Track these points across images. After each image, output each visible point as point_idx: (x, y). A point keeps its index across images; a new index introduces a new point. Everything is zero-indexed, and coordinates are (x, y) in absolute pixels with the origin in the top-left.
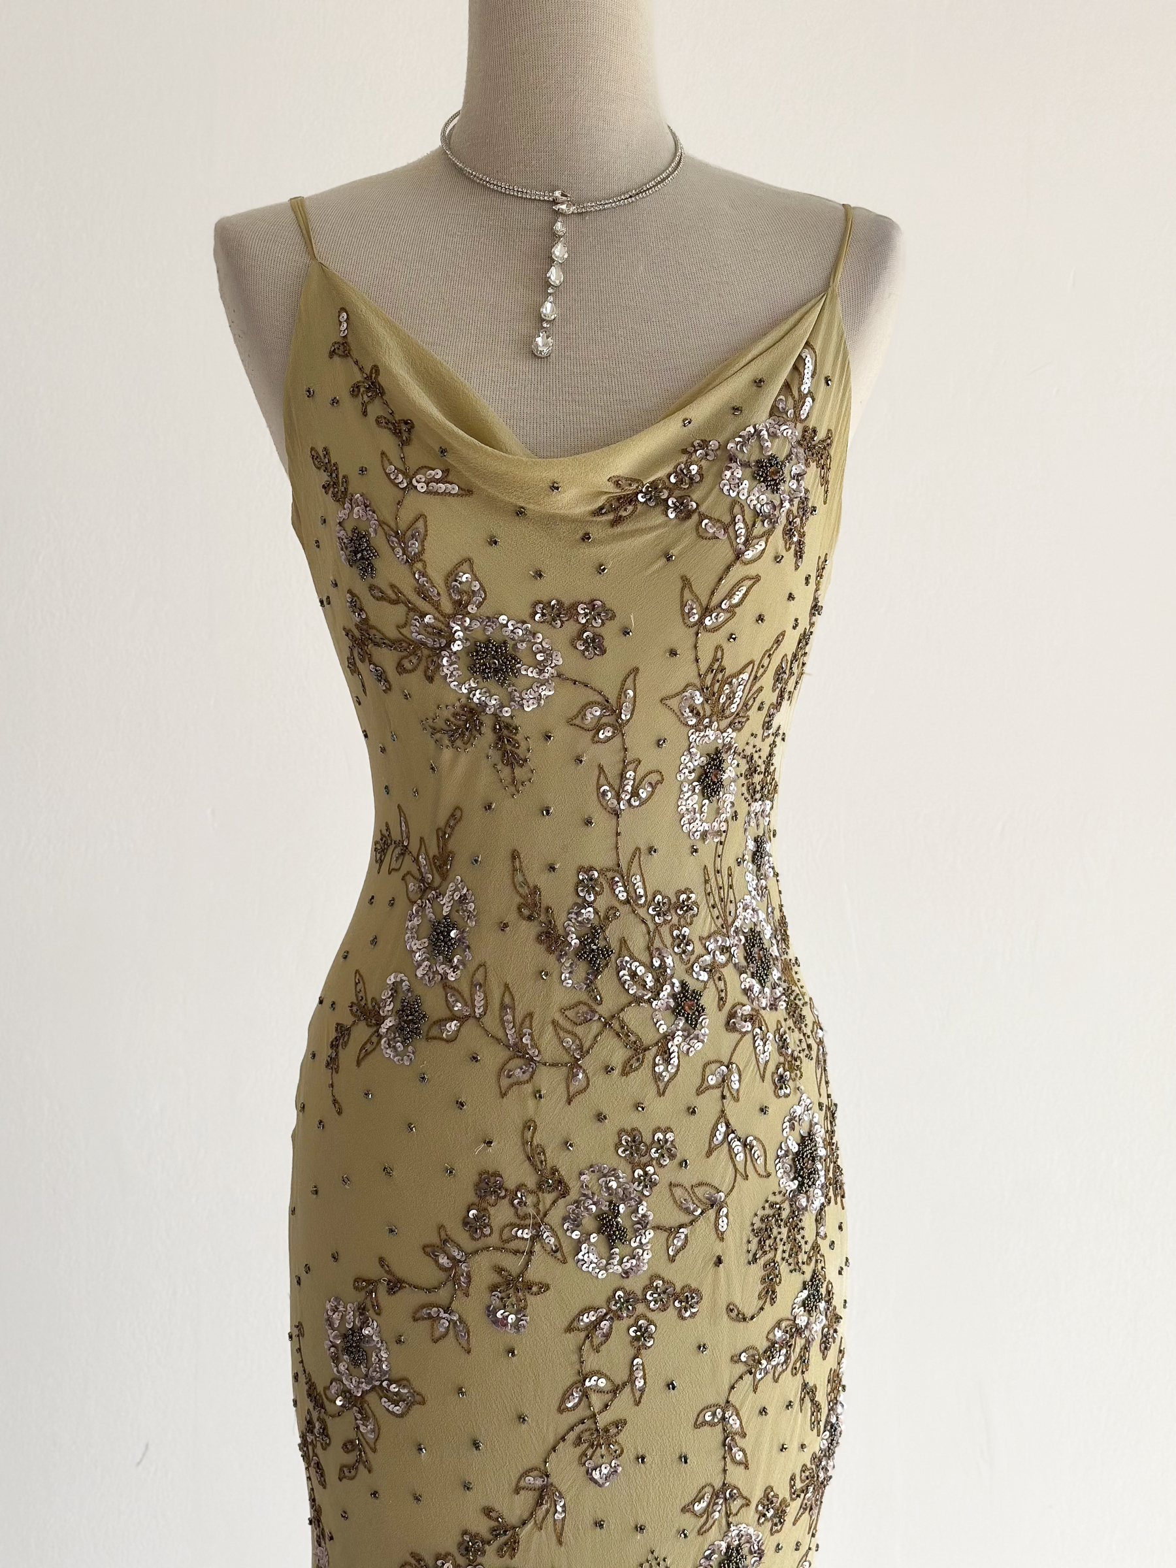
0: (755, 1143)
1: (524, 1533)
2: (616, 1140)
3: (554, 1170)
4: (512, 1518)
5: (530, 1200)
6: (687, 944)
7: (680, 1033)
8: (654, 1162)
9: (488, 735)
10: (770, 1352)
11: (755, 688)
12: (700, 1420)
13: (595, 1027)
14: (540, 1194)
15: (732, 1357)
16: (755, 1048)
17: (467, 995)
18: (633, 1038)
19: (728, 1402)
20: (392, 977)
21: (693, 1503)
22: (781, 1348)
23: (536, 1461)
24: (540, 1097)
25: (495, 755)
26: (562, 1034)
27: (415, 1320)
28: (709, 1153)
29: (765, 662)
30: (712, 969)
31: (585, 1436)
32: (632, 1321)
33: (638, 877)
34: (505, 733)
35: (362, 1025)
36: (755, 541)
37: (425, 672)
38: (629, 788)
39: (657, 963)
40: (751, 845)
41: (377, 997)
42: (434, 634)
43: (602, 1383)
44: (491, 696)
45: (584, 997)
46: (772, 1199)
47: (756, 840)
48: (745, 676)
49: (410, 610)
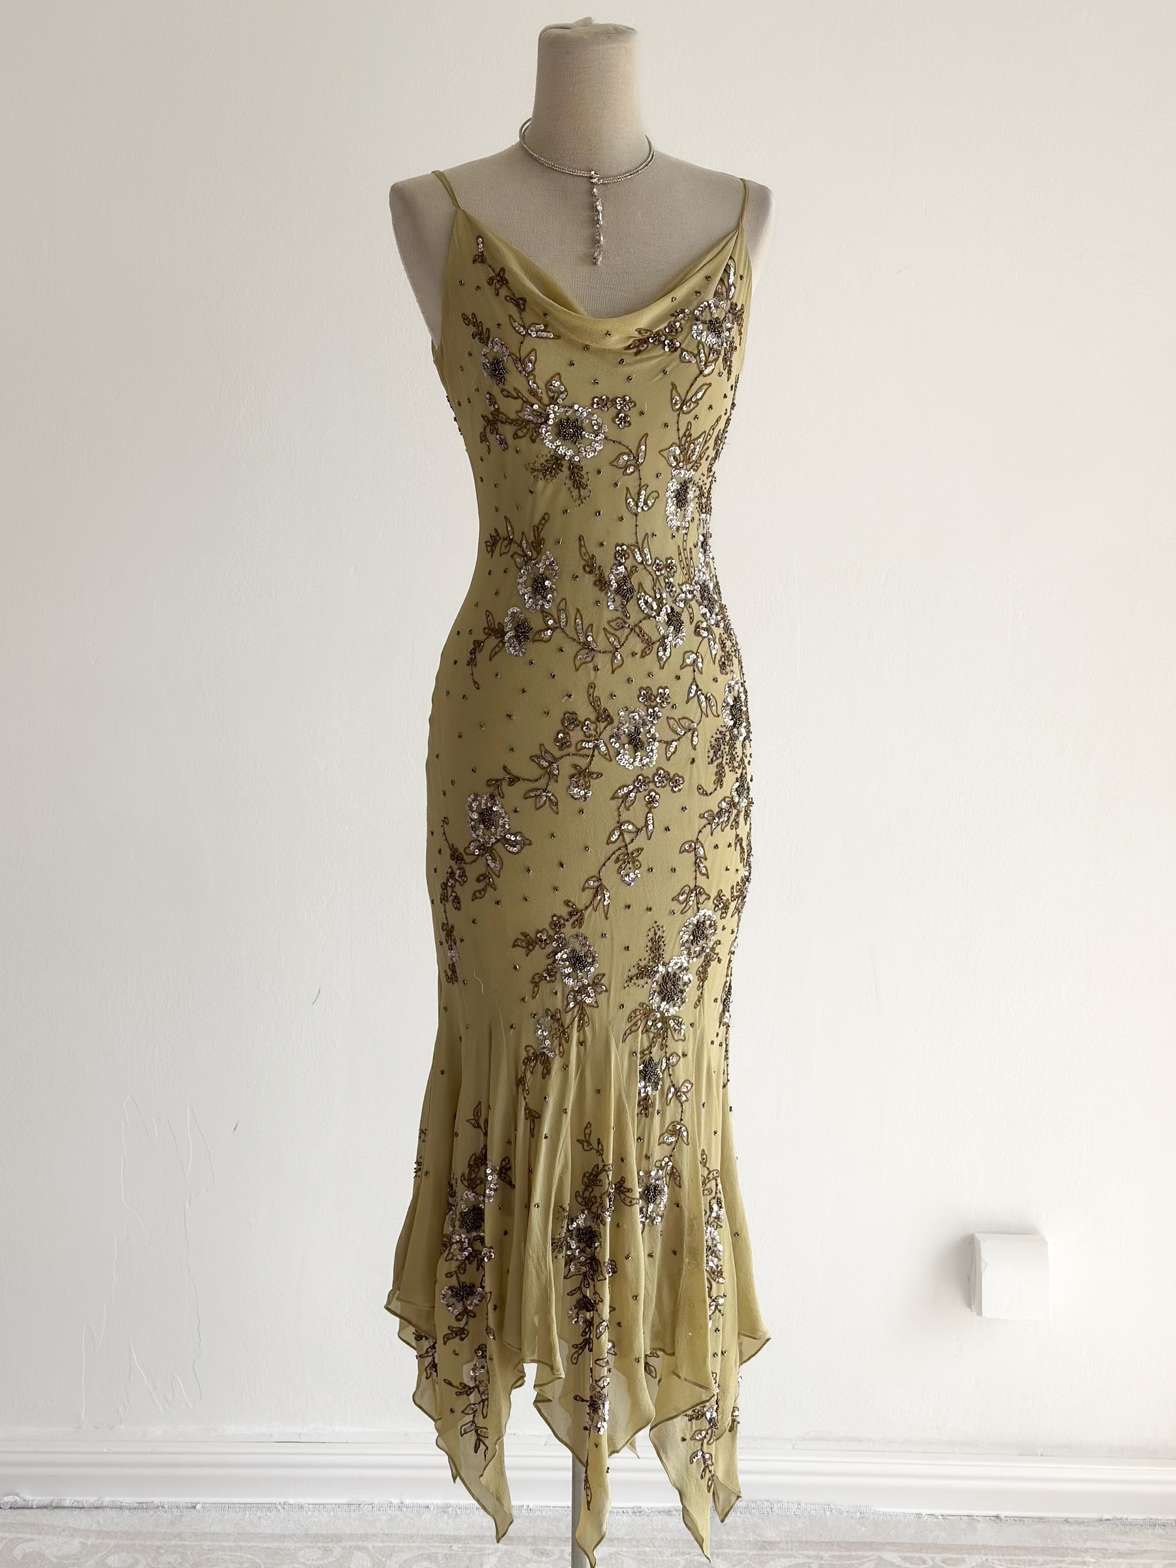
0: (711, 697)
1: (587, 913)
2: (638, 693)
3: (605, 710)
4: (580, 906)
5: (592, 727)
6: (672, 587)
7: (671, 635)
8: (659, 705)
9: (566, 472)
10: (720, 813)
11: (705, 447)
12: (683, 849)
13: (627, 631)
14: (598, 723)
15: (700, 815)
16: (710, 646)
17: (556, 617)
18: (646, 637)
19: (697, 839)
20: (511, 610)
21: (678, 895)
22: (725, 812)
23: (595, 873)
24: (598, 669)
25: (569, 483)
26: (608, 635)
27: (526, 798)
28: (687, 702)
29: (712, 431)
30: (686, 601)
31: (621, 857)
32: (646, 793)
33: (648, 550)
34: (575, 471)
35: (493, 638)
36: (710, 364)
37: (531, 437)
38: (642, 500)
39: (658, 596)
40: (702, 538)
41: (502, 622)
42: (537, 415)
43: (630, 827)
44: (568, 449)
45: (619, 614)
46: (720, 729)
47: (703, 535)
48: (701, 440)
49: (524, 402)
